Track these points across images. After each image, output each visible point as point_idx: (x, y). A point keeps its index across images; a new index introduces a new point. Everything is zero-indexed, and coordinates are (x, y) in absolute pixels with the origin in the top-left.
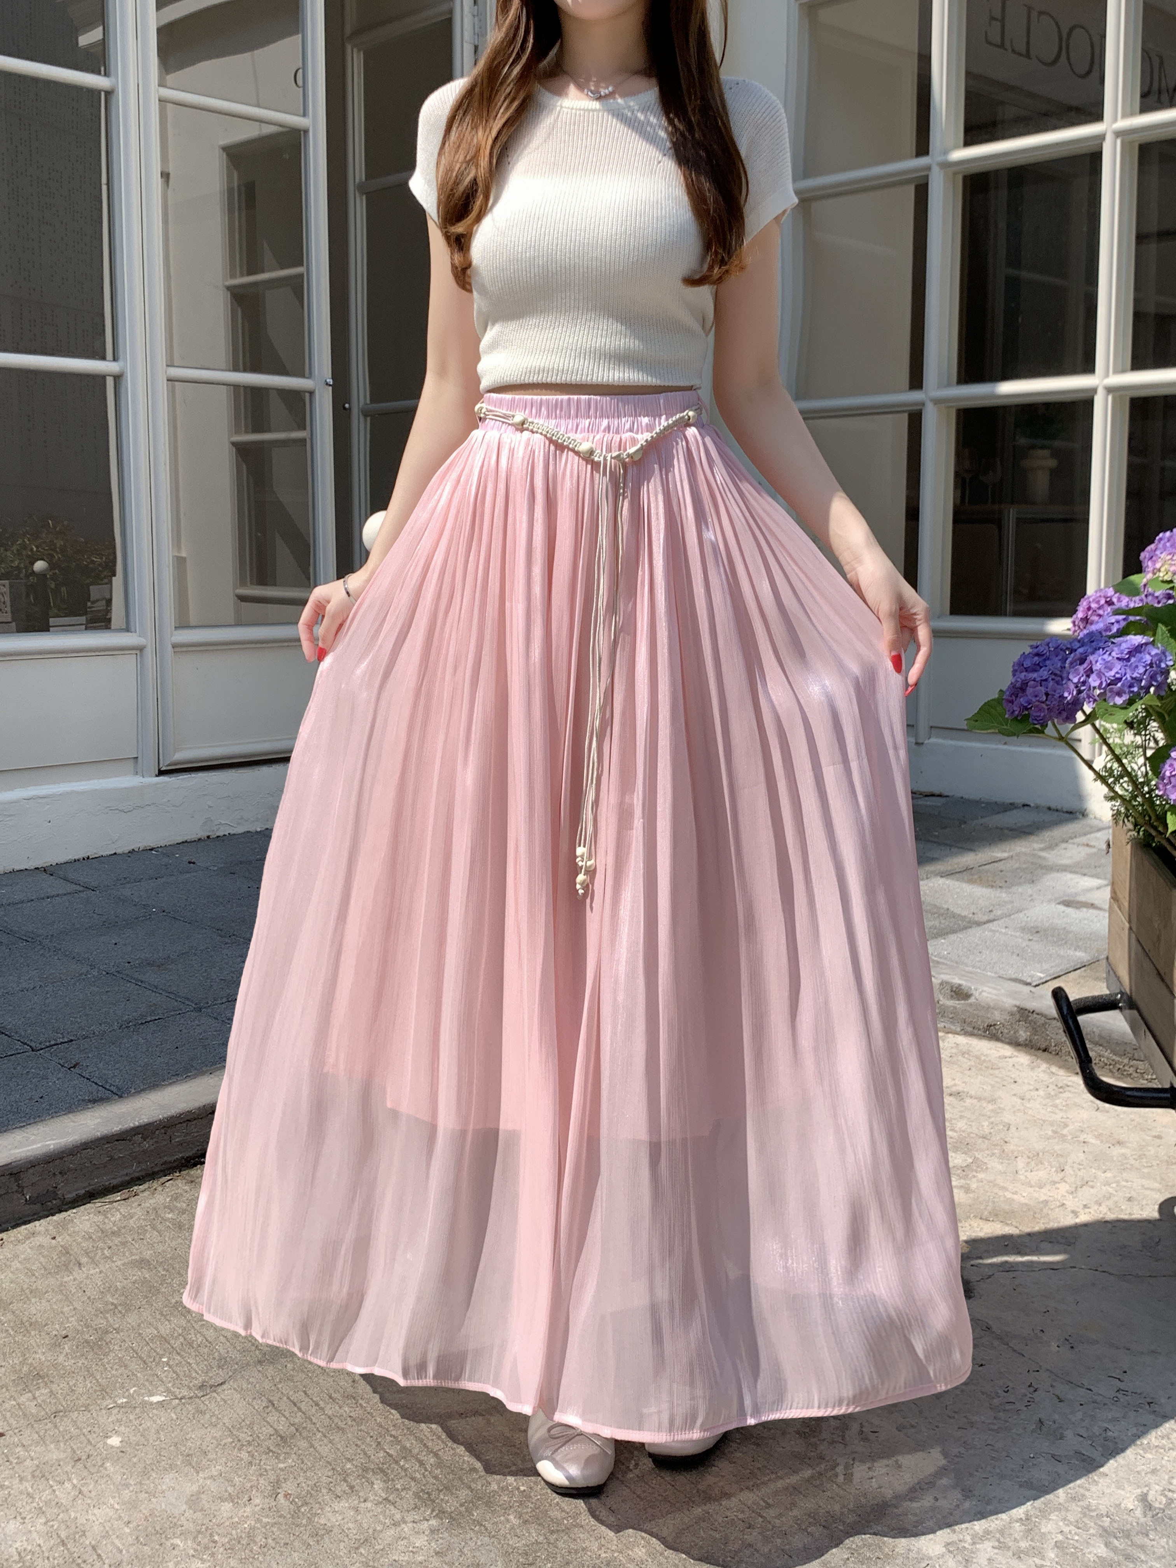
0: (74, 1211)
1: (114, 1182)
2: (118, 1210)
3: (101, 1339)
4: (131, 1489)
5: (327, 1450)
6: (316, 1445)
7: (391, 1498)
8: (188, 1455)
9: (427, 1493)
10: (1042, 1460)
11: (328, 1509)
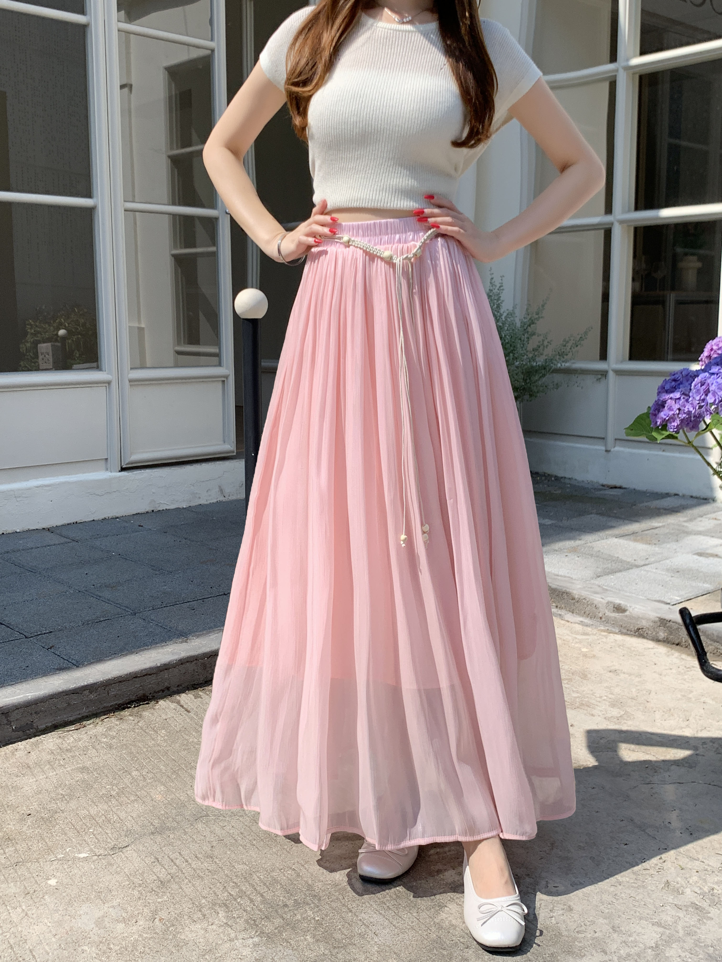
0: (44, 736)
1: (71, 719)
2: (72, 736)
3: (52, 817)
4: (60, 913)
5: (190, 891)
6: (183, 887)
7: (229, 923)
8: (99, 892)
9: (254, 920)
10: (668, 907)
11: (187, 929)
